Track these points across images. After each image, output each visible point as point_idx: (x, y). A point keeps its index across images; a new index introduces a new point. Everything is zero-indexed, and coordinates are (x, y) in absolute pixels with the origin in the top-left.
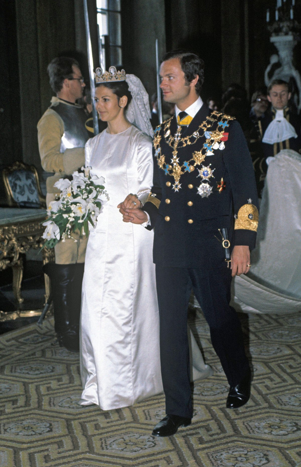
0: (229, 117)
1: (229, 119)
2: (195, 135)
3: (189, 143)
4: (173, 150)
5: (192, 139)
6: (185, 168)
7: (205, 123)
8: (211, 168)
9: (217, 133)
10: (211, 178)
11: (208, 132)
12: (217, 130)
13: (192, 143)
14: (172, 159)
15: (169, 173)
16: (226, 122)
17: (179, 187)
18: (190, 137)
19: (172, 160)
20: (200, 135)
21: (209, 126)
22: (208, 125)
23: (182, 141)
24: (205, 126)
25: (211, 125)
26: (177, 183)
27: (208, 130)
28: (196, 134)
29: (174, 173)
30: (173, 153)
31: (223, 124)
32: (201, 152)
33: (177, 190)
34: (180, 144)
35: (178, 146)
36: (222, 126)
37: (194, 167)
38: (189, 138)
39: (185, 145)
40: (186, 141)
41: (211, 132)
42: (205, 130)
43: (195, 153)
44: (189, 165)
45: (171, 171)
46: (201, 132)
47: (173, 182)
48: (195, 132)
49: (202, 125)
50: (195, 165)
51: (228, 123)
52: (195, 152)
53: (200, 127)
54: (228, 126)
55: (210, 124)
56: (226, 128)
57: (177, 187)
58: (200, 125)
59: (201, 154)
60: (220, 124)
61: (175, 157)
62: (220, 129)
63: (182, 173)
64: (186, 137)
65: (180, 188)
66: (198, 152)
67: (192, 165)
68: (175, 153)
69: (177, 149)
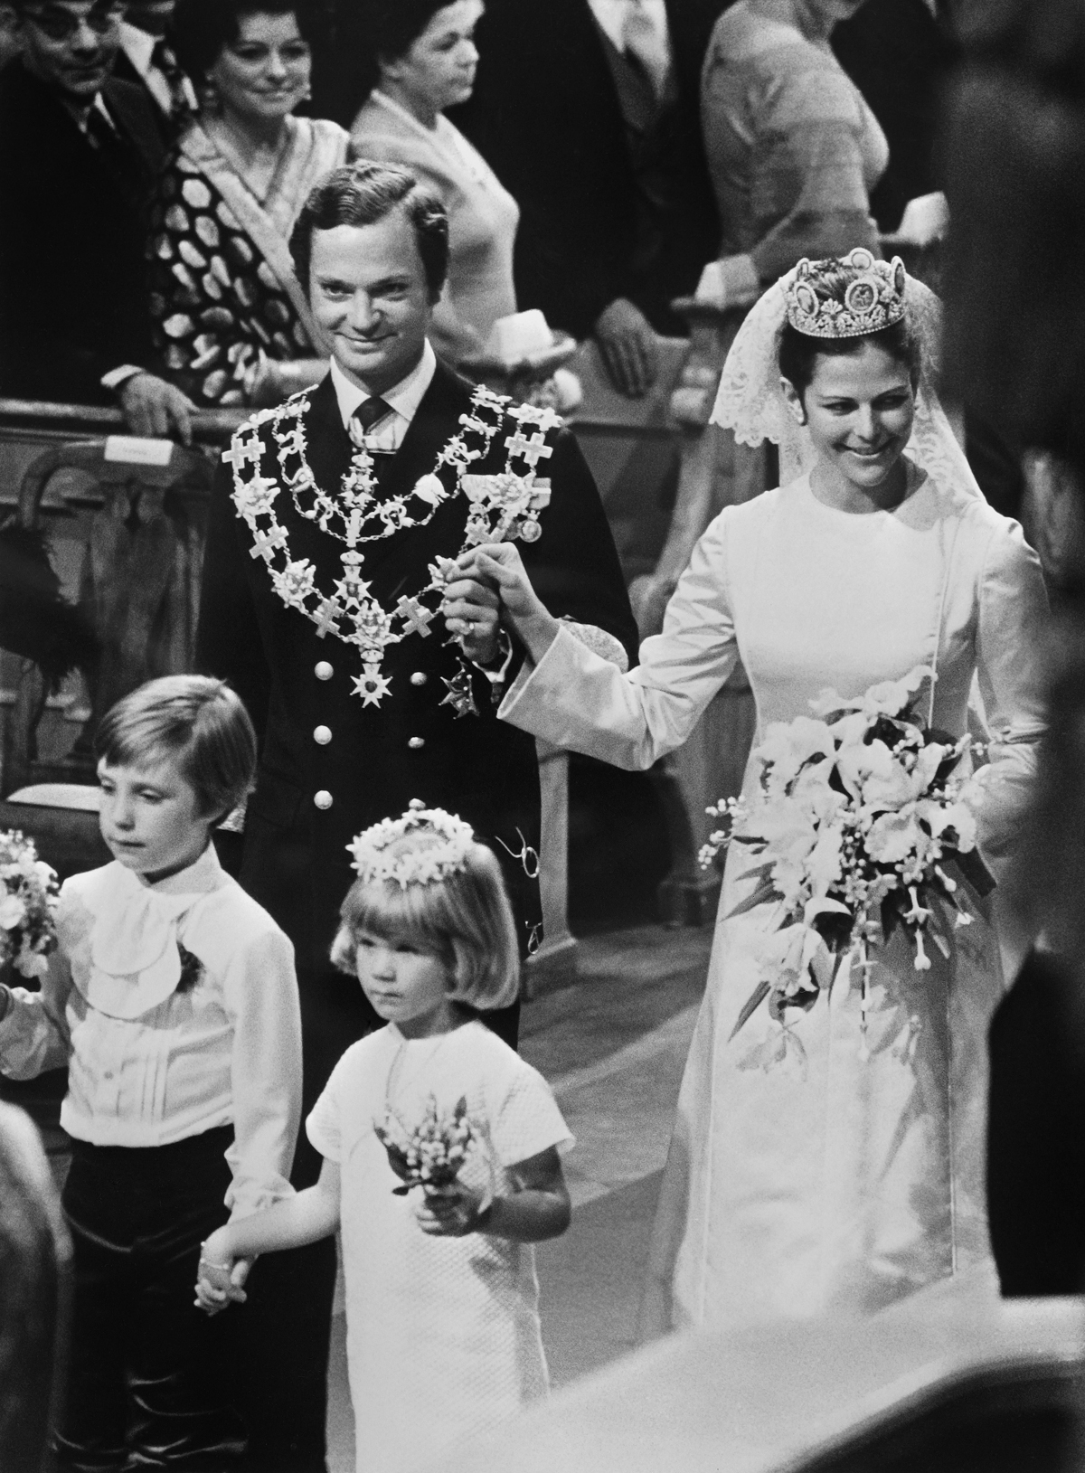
2: (427, 492)
3: (407, 522)
4: (343, 549)
5: (416, 508)
6: (404, 619)
7: (456, 440)
9: (509, 479)
11: (473, 477)
12: (507, 469)
13: (415, 520)
17: (382, 687)
18: (407, 498)
20: (445, 488)
21: (476, 454)
22: (469, 451)
23: (378, 516)
24: (458, 453)
25: (482, 451)
26: (372, 673)
30: (342, 558)
31: (527, 447)
33: (370, 699)
35: (363, 532)
36: (523, 453)
38: (404, 504)
39: (389, 531)
40: (392, 516)
41: (484, 478)
42: (461, 467)
43: (436, 564)
46: (449, 478)
48: (425, 478)
49: (448, 451)
51: (546, 442)
52: (438, 558)
53: (440, 457)
54: (547, 452)
55: (476, 447)
56: (541, 460)
58: (442, 450)
60: (514, 445)
61: (353, 577)
62: (520, 468)
63: (395, 639)
64: (392, 499)
65: (385, 695)
68: (353, 559)
69: (360, 548)
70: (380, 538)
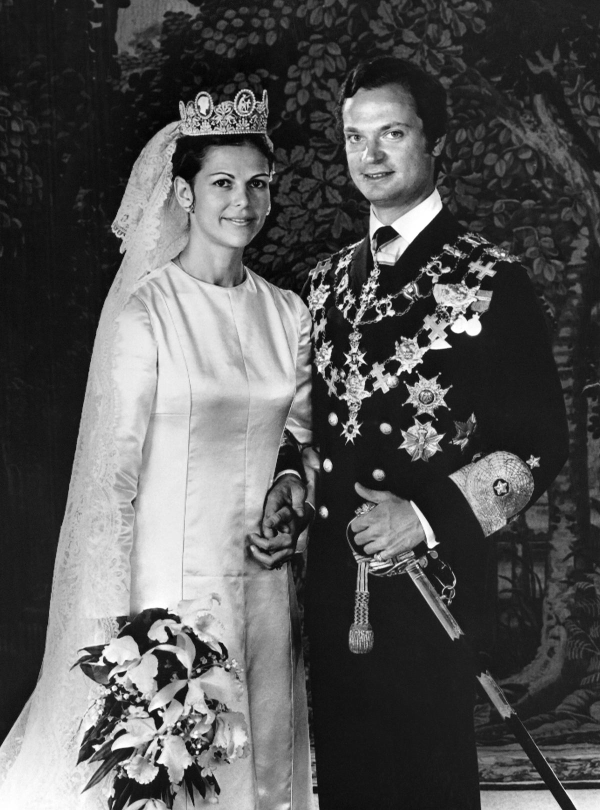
0: (503, 255)
1: (501, 257)
2: (408, 293)
3: (391, 313)
4: (351, 330)
5: (400, 303)
6: (375, 379)
7: (436, 260)
8: (443, 383)
9: (462, 289)
10: (439, 411)
11: (441, 287)
12: (463, 282)
13: (397, 312)
14: (347, 353)
15: (335, 393)
16: (491, 265)
17: (356, 431)
18: (396, 296)
19: (347, 356)
20: (420, 292)
21: (447, 270)
22: (443, 267)
23: (375, 307)
24: (435, 269)
25: (452, 269)
26: (352, 421)
27: (444, 280)
28: (410, 290)
29: (347, 393)
30: (350, 337)
31: (481, 268)
32: (415, 340)
33: (350, 437)
34: (370, 313)
35: (364, 319)
36: (477, 273)
37: (397, 377)
38: (392, 300)
39: (379, 318)
40: (383, 308)
41: (447, 287)
42: (435, 278)
43: (400, 342)
44: (384, 373)
45: (341, 389)
46: (426, 285)
47: (344, 416)
48: (409, 284)
49: (429, 266)
50: (399, 373)
51: (493, 268)
52: (402, 338)
53: (423, 270)
54: (492, 273)
55: (449, 265)
56: (487, 277)
57: (352, 431)
58: (425, 265)
59: (417, 345)
60: (474, 267)
61: (354, 349)
62: (472, 281)
63: (368, 394)
64: (385, 297)
65: (357, 435)
66: (410, 340)
67: (392, 374)
68: (355, 337)
69: (361, 328)
70: (373, 323)
